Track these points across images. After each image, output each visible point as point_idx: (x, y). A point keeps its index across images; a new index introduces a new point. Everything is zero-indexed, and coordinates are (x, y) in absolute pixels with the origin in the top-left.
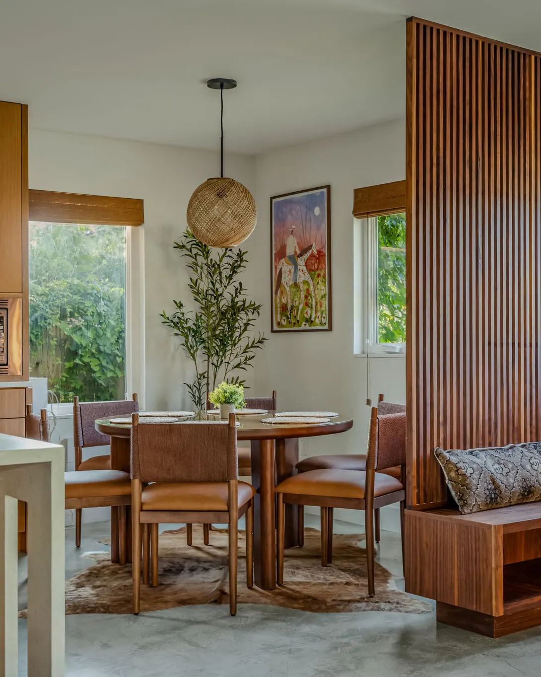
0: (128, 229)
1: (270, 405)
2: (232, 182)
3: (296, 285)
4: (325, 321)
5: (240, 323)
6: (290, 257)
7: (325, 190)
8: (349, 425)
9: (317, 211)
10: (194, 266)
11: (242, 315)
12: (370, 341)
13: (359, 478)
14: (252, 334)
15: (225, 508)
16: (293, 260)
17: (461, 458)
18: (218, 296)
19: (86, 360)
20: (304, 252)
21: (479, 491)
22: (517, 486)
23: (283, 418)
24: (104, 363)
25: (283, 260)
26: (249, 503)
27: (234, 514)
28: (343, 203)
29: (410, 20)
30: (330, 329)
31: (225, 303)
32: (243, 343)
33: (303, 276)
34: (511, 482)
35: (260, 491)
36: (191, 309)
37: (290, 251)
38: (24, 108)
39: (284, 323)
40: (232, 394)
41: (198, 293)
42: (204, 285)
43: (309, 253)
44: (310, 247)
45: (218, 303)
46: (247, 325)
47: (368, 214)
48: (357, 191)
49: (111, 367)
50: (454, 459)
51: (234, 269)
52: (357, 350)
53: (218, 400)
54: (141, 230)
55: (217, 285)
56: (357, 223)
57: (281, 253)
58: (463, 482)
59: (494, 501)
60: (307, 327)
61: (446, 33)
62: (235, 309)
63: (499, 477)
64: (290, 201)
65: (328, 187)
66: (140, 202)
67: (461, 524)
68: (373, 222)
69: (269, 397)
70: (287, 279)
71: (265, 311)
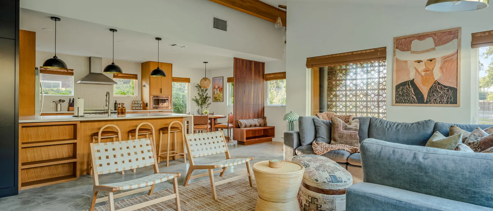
0: (187, 83)
1: (213, 114)
2: (207, 78)
3: (217, 93)
4: (222, 100)
5: (207, 100)
6: (216, 89)
7: (222, 77)
8: (225, 117)
9: (221, 81)
10: (199, 90)
11: (207, 99)
12: (230, 103)
13: (227, 124)
14: (209, 102)
15: (207, 128)
16: (217, 89)
17: (242, 121)
18: (203, 95)
19: (178, 106)
20: (219, 88)
21: (243, 125)
22: (249, 125)
23: (215, 116)
24: (181, 107)
25: (215, 89)
26: (210, 128)
27: (208, 129)
28: (226, 80)
29: (234, 58)
30: (223, 101)
31: (204, 96)
32: (207, 104)
33: (218, 92)
34: (248, 124)
35: (211, 127)
36: (198, 98)
37: (216, 88)
38: (172, 64)
39: (215, 100)
40: (207, 112)
41: (199, 95)
42: (201, 93)
43: (220, 88)
44: (220, 87)
45: (203, 97)
46: (208, 100)
47: (230, 82)
48: (228, 78)
49: (182, 108)
50: (240, 121)
51: (206, 90)
52: (228, 105)
53: (205, 113)
54: (190, 84)
55: (203, 93)
56: (228, 83)
57: (215, 88)
58: (241, 124)
59: (246, 127)
60: (219, 101)
61: (240, 59)
62: (206, 98)
63: (246, 124)
64: (217, 79)
65: (223, 77)
66: (190, 79)
67: (241, 130)
68: (230, 83)
69: (212, 113)
70: (216, 93)
71: (212, 98)
